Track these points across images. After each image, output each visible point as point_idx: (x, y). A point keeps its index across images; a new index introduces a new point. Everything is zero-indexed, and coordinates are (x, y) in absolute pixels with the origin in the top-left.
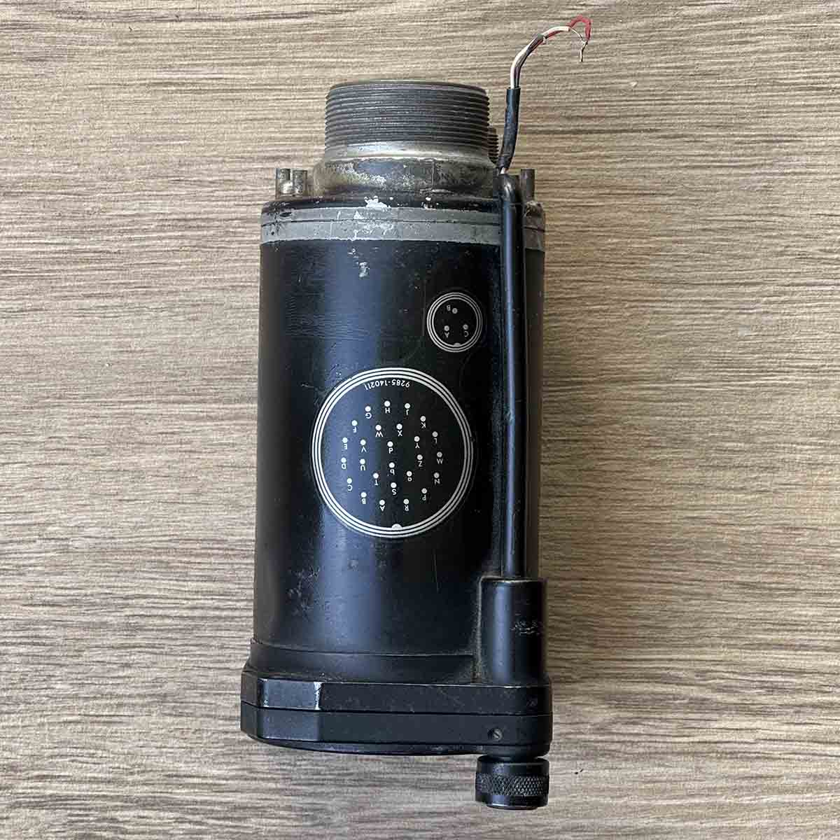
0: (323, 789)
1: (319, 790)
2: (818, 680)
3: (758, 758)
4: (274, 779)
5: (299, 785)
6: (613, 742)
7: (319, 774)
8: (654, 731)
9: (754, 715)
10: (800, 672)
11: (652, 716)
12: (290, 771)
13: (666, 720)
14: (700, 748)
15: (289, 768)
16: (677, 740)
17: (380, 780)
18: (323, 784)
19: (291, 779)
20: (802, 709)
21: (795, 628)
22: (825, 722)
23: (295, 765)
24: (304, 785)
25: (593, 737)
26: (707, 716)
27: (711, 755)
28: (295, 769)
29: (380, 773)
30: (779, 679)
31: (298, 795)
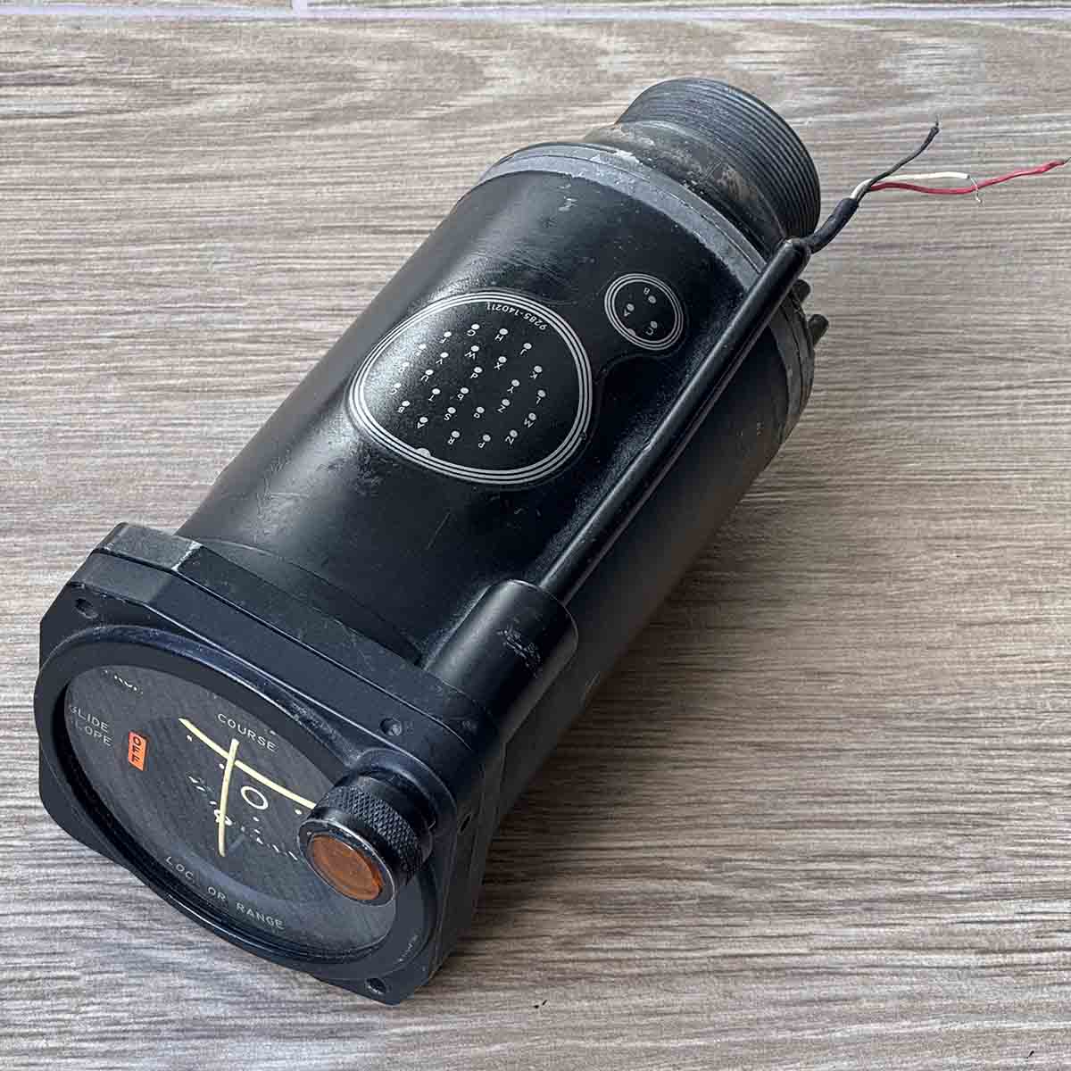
0: (128, 1046)
1: (120, 1046)
2: (893, 865)
3: (817, 974)
4: (43, 1034)
5: (86, 1041)
6: (588, 961)
7: (118, 1023)
8: (650, 944)
9: (803, 916)
10: (864, 856)
11: (646, 923)
12: (69, 1021)
13: (668, 928)
14: (725, 964)
15: (67, 1016)
16: (690, 954)
17: (220, 1029)
18: (124, 1039)
19: (71, 1033)
20: (876, 905)
21: (846, 798)
22: (913, 922)
23: (77, 1013)
24: (93, 1040)
25: (557, 955)
26: (732, 921)
27: (746, 973)
28: (78, 1017)
29: (219, 1018)
30: (833, 866)
31: (84, 1057)
